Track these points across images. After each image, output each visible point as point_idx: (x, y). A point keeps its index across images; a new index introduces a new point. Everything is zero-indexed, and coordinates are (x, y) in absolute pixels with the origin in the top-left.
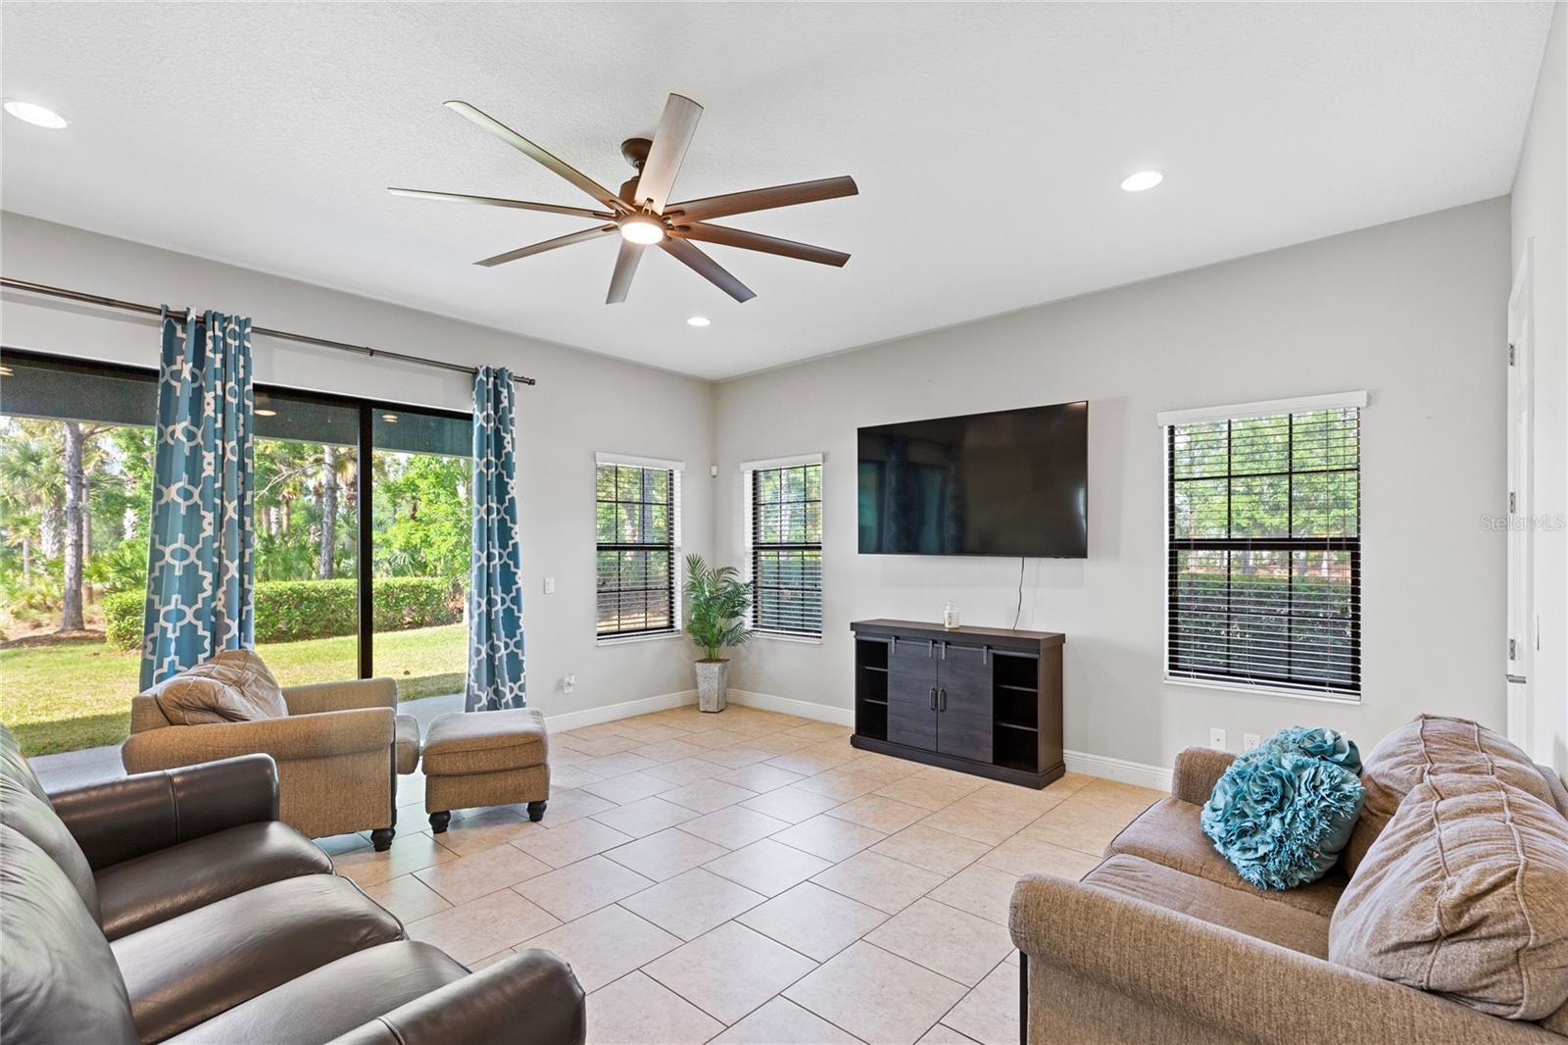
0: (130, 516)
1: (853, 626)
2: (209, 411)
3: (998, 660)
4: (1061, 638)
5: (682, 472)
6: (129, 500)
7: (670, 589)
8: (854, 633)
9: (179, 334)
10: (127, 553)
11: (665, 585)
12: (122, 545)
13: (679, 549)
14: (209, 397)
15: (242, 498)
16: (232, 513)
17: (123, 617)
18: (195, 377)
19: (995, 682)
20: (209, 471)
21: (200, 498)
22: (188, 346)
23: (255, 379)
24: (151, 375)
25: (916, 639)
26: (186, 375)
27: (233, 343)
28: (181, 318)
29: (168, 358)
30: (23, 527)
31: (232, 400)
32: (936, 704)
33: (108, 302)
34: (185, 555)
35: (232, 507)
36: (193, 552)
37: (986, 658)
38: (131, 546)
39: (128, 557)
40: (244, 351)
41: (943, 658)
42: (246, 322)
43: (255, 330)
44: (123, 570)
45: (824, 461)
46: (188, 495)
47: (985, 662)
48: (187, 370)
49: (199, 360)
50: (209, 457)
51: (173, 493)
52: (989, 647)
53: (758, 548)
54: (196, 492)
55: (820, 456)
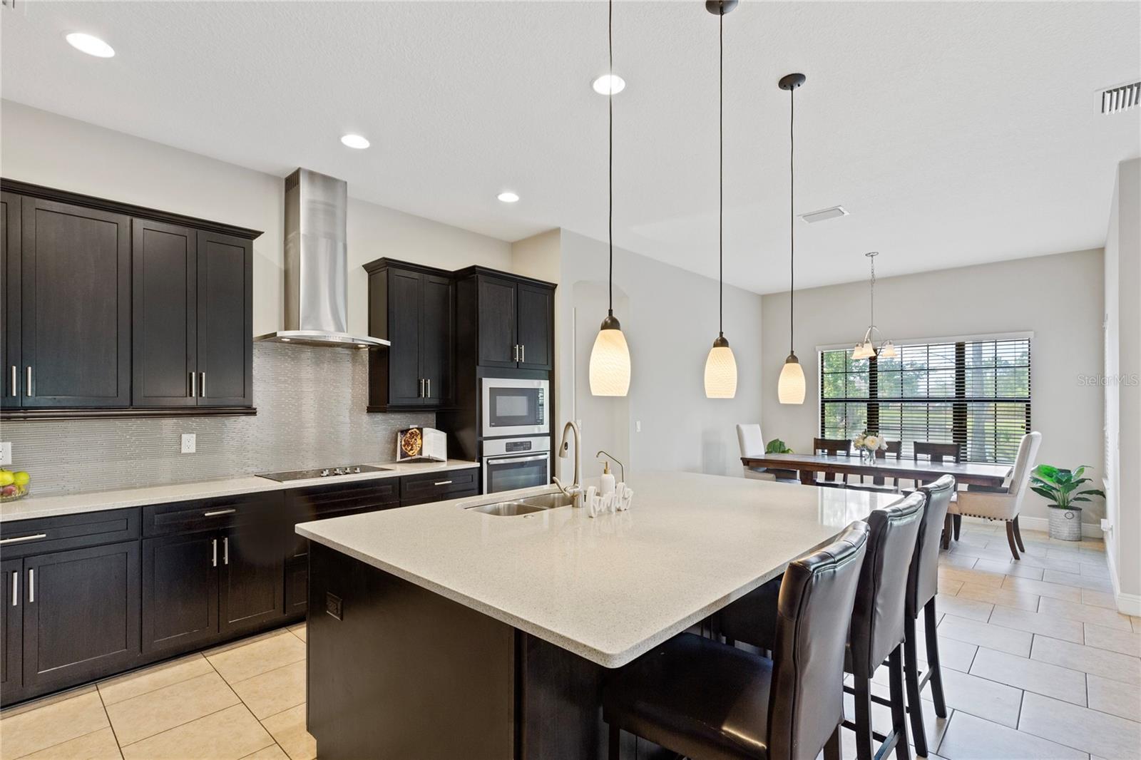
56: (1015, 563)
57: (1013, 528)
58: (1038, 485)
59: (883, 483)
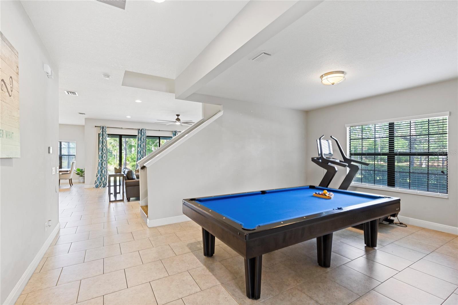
0: (133, 149)
2: (142, 140)
6: (133, 146)
9: (139, 131)
10: (133, 156)
12: (132, 154)
14: (142, 138)
15: (145, 149)
16: (144, 151)
17: (133, 167)
18: (141, 136)
20: (142, 146)
22: (140, 133)
23: (147, 135)
24: (136, 136)
26: (140, 136)
27: (144, 132)
28: (139, 129)
29: (138, 134)
30: (115, 151)
31: (144, 138)
33: (133, 129)
34: (140, 156)
35: (144, 150)
36: (140, 155)
38: (133, 155)
39: (133, 157)
40: (145, 132)
43: (147, 130)
44: (132, 159)
46: (140, 149)
48: (140, 135)
49: (141, 134)
50: (142, 145)
51: (139, 149)
54: (141, 149)
56: (70, 187)
57: (71, 180)
58: (76, 173)
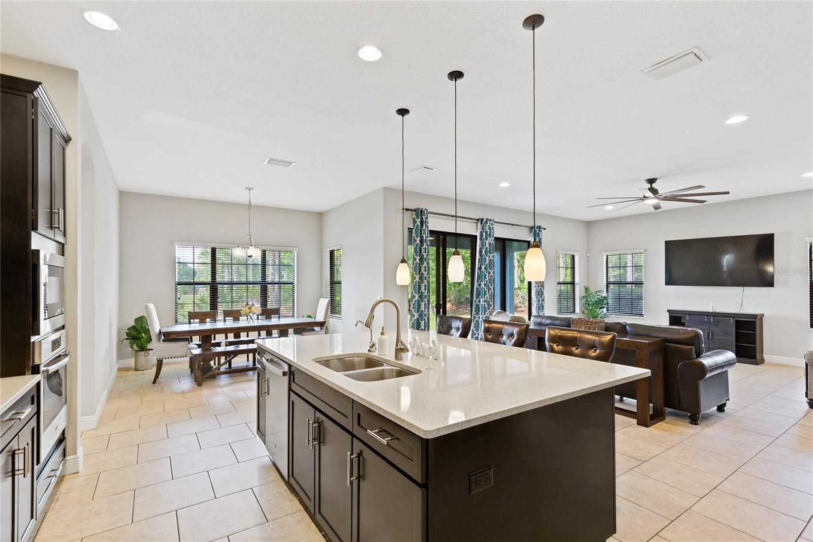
1: (668, 311)
3: (737, 321)
4: (763, 315)
5: (579, 256)
7: (574, 298)
8: (668, 313)
9: (482, 225)
11: (572, 297)
13: (578, 284)
18: (485, 236)
19: (736, 329)
21: (485, 269)
22: (483, 228)
23: (495, 236)
25: (698, 315)
27: (491, 226)
28: (482, 221)
32: (709, 337)
37: (732, 321)
41: (712, 321)
42: (493, 221)
43: (495, 222)
45: (645, 252)
47: (732, 323)
48: (484, 234)
52: (733, 317)
53: (608, 284)
55: (643, 250)
59: (239, 337)
